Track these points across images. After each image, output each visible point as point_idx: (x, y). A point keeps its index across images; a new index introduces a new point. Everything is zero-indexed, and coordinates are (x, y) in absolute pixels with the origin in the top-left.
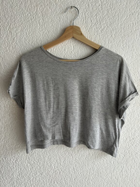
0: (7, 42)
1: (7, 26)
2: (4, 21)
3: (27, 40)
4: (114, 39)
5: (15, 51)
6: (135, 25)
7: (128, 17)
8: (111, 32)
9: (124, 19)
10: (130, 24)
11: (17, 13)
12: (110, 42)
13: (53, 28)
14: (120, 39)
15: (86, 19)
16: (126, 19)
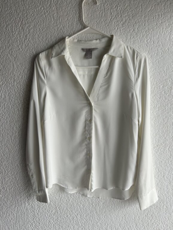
0: (19, 39)
1: (19, 21)
2: (16, 16)
3: (41, 37)
4: (137, 34)
5: (28, 50)
6: (161, 17)
7: (153, 8)
8: (134, 26)
9: (149, 10)
10: (155, 15)
11: (29, 7)
12: (132, 37)
13: (68, 23)
14: (143, 34)
15: (105, 12)
16: (150, 10)
